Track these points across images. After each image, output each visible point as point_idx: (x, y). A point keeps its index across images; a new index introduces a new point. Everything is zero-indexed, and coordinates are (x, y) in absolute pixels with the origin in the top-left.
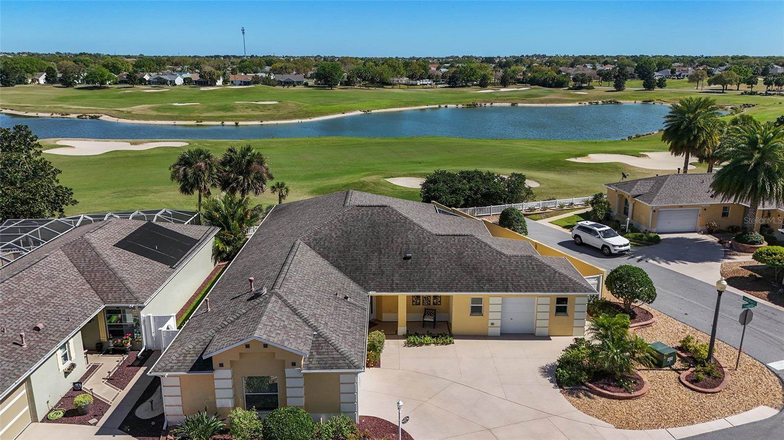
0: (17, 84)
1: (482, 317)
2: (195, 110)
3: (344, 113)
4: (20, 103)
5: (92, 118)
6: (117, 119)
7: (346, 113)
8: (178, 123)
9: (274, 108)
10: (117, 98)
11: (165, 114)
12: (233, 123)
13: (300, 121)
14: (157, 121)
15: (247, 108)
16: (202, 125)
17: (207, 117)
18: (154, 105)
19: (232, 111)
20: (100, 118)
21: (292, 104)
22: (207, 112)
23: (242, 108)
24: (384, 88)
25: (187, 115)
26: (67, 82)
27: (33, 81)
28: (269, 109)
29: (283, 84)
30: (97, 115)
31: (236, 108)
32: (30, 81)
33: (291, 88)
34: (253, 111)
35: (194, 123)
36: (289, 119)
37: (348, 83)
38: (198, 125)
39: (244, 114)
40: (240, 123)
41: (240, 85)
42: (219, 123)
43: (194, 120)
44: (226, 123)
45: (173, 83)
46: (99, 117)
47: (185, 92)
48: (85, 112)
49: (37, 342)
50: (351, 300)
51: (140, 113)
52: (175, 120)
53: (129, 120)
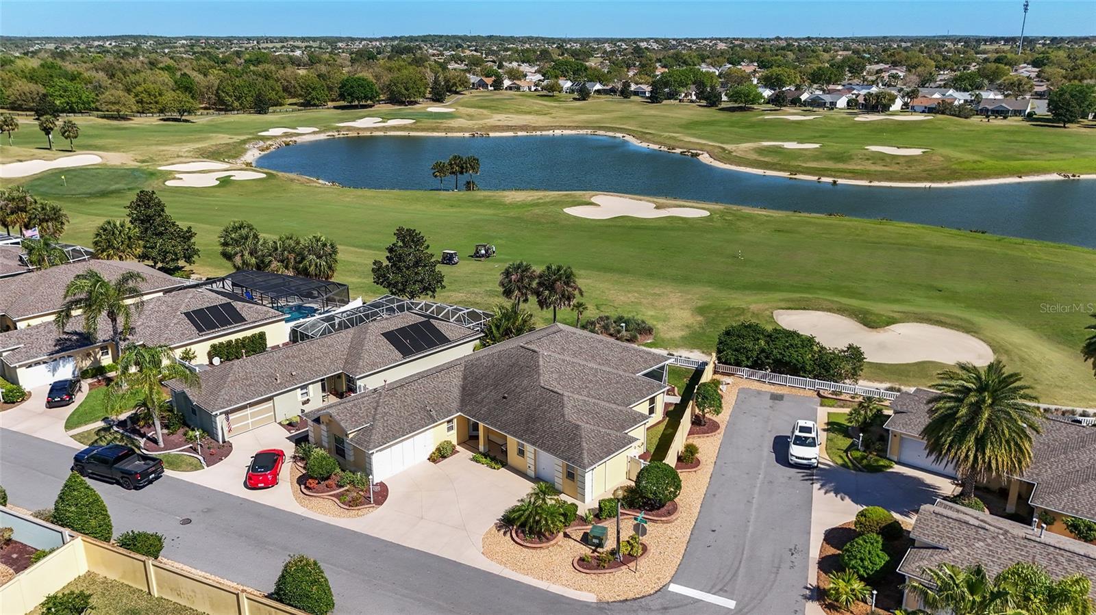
0: (666, 99)
1: (523, 458)
3: (1020, 177)
5: (692, 156)
6: (713, 160)
8: (768, 173)
9: (907, 162)
12: (832, 180)
14: (748, 169)
16: (795, 179)
20: (699, 157)
26: (713, 100)
27: (686, 95)
28: (898, 163)
30: (699, 152)
32: (683, 95)
35: (786, 174)
36: (913, 180)
38: (791, 178)
40: (840, 181)
41: (923, 112)
42: (815, 178)
43: (789, 171)
44: (824, 179)
45: (832, 106)
46: (699, 155)
48: (691, 146)
49: (287, 381)
50: (433, 413)
51: (738, 155)
52: (767, 169)
53: (722, 164)
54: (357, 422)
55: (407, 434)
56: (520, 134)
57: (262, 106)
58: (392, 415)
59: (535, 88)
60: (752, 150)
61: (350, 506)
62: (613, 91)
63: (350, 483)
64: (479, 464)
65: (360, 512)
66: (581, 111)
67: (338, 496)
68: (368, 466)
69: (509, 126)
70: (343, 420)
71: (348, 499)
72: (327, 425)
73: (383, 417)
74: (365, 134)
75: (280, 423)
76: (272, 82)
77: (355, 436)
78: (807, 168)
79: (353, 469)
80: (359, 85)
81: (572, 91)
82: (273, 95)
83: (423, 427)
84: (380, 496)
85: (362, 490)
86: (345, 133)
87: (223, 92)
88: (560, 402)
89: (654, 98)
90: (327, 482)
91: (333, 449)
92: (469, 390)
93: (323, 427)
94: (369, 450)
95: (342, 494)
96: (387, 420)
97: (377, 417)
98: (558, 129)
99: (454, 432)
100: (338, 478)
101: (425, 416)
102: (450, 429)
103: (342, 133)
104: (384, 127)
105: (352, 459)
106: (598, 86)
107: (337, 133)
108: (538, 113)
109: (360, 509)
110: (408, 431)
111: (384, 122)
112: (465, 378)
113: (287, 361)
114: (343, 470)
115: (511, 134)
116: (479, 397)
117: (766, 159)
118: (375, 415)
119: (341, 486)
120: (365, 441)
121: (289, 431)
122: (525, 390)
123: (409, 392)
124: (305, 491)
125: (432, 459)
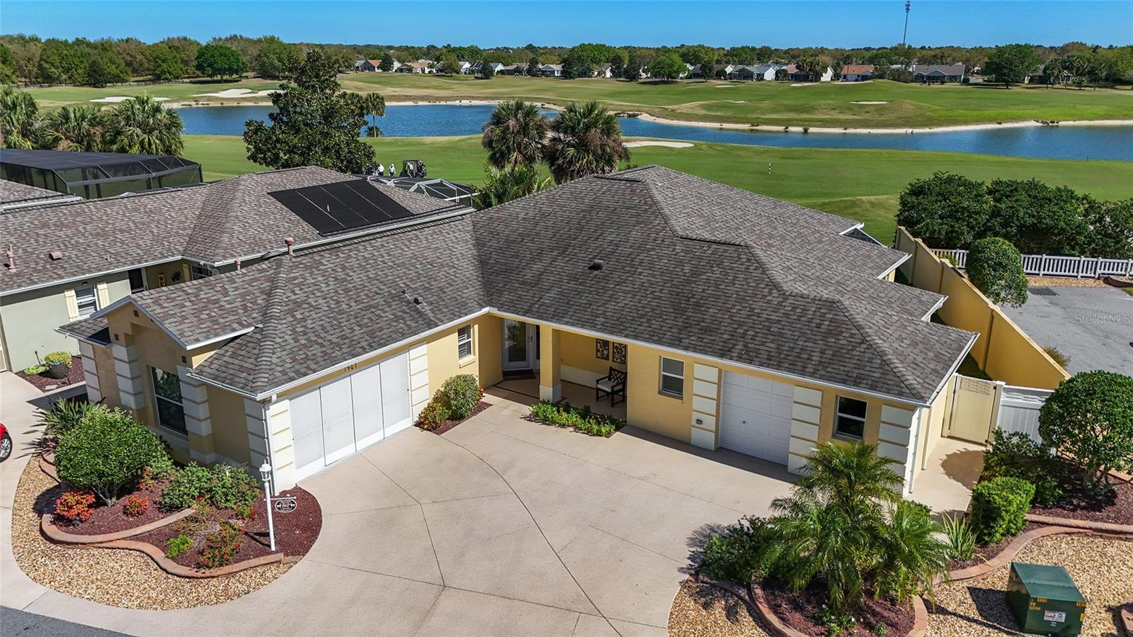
0: (580, 77)
1: (681, 401)
2: (757, 110)
3: (1000, 123)
4: (567, 97)
5: (630, 116)
6: (655, 118)
7: (1005, 123)
8: (726, 126)
10: (678, 94)
11: (715, 114)
12: (800, 129)
13: (909, 131)
15: (834, 109)
16: (757, 130)
17: (772, 119)
18: (706, 102)
19: (808, 112)
20: (639, 117)
21: (909, 106)
22: (771, 113)
23: (825, 108)
24: (1116, 89)
25: (742, 116)
26: (631, 76)
27: (599, 74)
28: (867, 112)
29: (925, 79)
30: (636, 113)
31: (817, 109)
32: (596, 73)
33: (937, 86)
34: (840, 113)
35: (746, 127)
36: (892, 126)
37: (1044, 80)
38: (752, 130)
39: (826, 117)
40: (811, 130)
41: (856, 80)
42: (781, 128)
43: (748, 123)
44: (792, 129)
45: (760, 77)
46: (637, 115)
47: (770, 88)
48: (626, 108)
49: (35, 270)
50: (425, 307)
51: (683, 112)
52: (723, 122)
53: (668, 120)
54: (215, 322)
55: (365, 351)
56: (420, 103)
57: (98, 77)
58: (316, 308)
59: (429, 70)
60: (699, 106)
61: (199, 566)
62: (518, 71)
63: (201, 495)
64: (552, 428)
65: (234, 585)
66: (486, 86)
67: (158, 539)
68: (253, 442)
69: (407, 96)
70: (173, 316)
71: (194, 543)
72: (130, 341)
73: (291, 312)
74: (231, 105)
75: (22, 374)
76: (110, 54)
77: (210, 362)
78: (766, 119)
79: (209, 458)
80: (221, 54)
81: (472, 72)
82: (113, 69)
83: (404, 336)
84: (297, 526)
85: (239, 515)
86: (205, 103)
87: (47, 62)
88: (749, 260)
89: (566, 75)
90: (125, 500)
91: (152, 412)
92: (498, 263)
93: (119, 351)
94: (254, 390)
95: (174, 532)
96: (304, 320)
97: (276, 310)
98: (465, 99)
99: (473, 358)
100: (166, 487)
101: (404, 312)
102: (465, 350)
103: (201, 103)
104: (254, 97)
105: (205, 429)
106: (500, 67)
107: (195, 103)
108: (436, 88)
109: (233, 574)
110: (364, 344)
111: (254, 93)
112: (479, 244)
113: (41, 232)
114: (180, 464)
115: (410, 103)
116: (529, 276)
117: (719, 114)
118: (267, 307)
119: (172, 508)
120: (242, 369)
121: (41, 387)
122: (642, 247)
123: (353, 262)
124: (52, 530)
125: (427, 423)
